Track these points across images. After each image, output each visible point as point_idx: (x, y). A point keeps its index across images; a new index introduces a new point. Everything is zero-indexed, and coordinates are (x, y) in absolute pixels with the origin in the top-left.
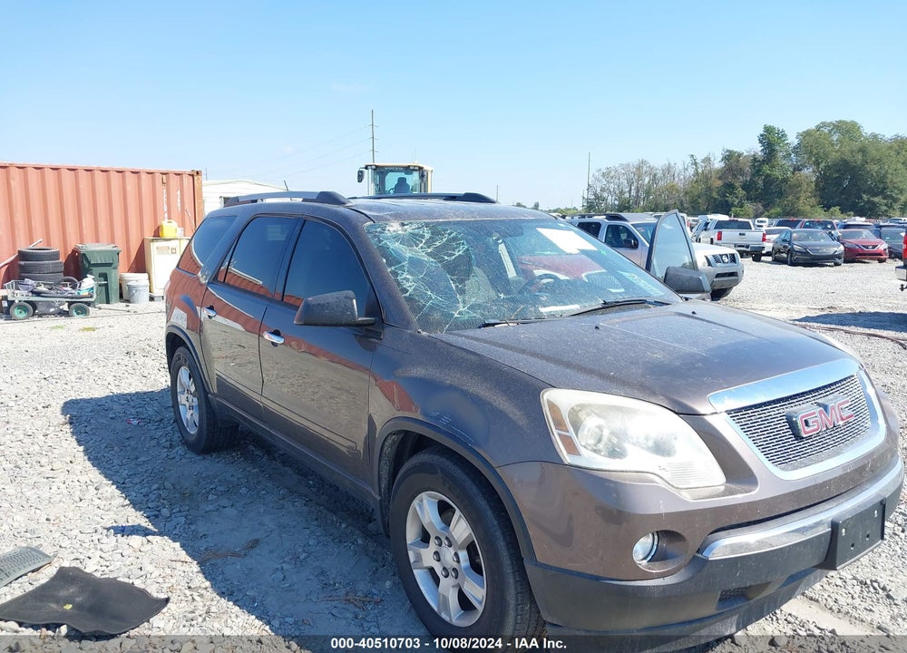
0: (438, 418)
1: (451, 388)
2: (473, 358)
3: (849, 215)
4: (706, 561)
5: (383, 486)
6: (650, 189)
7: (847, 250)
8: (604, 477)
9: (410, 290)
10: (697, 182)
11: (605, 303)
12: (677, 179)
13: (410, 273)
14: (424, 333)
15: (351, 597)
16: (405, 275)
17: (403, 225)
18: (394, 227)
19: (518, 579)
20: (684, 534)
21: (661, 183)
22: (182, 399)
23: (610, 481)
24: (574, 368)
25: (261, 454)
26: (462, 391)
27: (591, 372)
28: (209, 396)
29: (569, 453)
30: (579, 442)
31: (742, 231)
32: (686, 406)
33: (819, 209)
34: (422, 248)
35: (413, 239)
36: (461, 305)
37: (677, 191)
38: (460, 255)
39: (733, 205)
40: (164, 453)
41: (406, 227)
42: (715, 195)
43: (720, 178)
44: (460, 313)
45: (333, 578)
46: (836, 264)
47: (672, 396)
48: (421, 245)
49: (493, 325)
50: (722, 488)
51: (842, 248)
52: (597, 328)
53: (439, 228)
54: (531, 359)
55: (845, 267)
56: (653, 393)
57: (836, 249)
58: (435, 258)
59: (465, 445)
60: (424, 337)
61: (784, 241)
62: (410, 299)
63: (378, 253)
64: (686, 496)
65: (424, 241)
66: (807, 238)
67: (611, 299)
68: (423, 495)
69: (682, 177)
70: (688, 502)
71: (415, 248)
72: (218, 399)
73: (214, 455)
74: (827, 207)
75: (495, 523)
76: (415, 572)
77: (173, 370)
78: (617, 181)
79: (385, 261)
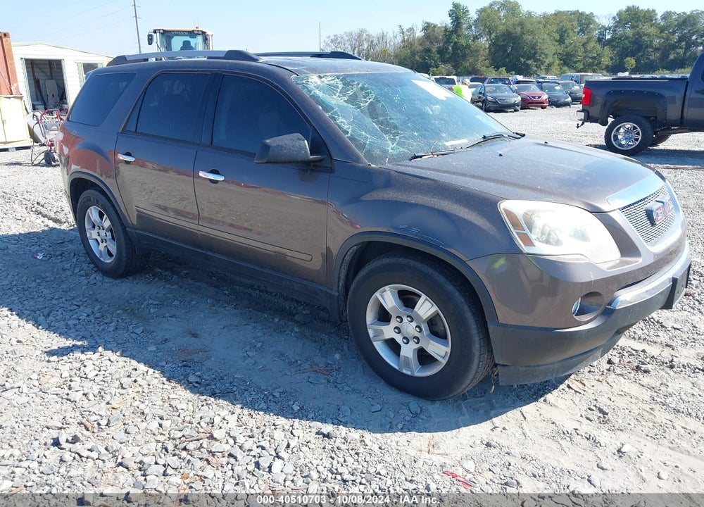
0: (407, 230)
1: (416, 205)
2: (429, 182)
3: (512, 74)
4: (613, 310)
5: (341, 285)
6: (369, 53)
7: (523, 99)
8: (554, 260)
9: (350, 131)
10: (404, 47)
11: (485, 137)
12: (388, 45)
13: (344, 117)
14: (373, 166)
15: (315, 368)
16: (341, 119)
17: (320, 77)
18: (314, 79)
19: (481, 337)
20: (602, 293)
21: (377, 48)
22: (92, 234)
23: (558, 262)
24: (509, 184)
25: (170, 274)
26: (428, 207)
27: (523, 187)
28: (127, 229)
29: (525, 245)
30: (533, 237)
31: (450, 86)
32: (595, 207)
33: (491, 69)
34: (339, 96)
35: (331, 89)
36: (389, 142)
37: (389, 55)
38: (371, 102)
39: (431, 66)
40: (84, 280)
41: (323, 79)
42: (418, 58)
43: (421, 45)
44: (392, 149)
45: (293, 357)
46: (516, 111)
47: (583, 200)
48: (338, 94)
49: (421, 157)
50: (618, 261)
51: (519, 98)
52: (500, 155)
53: (349, 79)
54: (474, 180)
55: (521, 112)
56: (572, 199)
57: (515, 99)
58: (353, 105)
59: (437, 248)
60: (373, 168)
61: (480, 93)
62: (352, 139)
63: (313, 102)
64: (604, 267)
65: (339, 91)
66: (495, 91)
67: (488, 134)
68: (387, 288)
69: (392, 43)
70: (605, 272)
71: (334, 96)
72: (137, 231)
73: (130, 278)
74: (497, 68)
75: (463, 300)
76: (375, 343)
77: (79, 211)
78: (342, 46)
79: (321, 108)
